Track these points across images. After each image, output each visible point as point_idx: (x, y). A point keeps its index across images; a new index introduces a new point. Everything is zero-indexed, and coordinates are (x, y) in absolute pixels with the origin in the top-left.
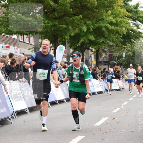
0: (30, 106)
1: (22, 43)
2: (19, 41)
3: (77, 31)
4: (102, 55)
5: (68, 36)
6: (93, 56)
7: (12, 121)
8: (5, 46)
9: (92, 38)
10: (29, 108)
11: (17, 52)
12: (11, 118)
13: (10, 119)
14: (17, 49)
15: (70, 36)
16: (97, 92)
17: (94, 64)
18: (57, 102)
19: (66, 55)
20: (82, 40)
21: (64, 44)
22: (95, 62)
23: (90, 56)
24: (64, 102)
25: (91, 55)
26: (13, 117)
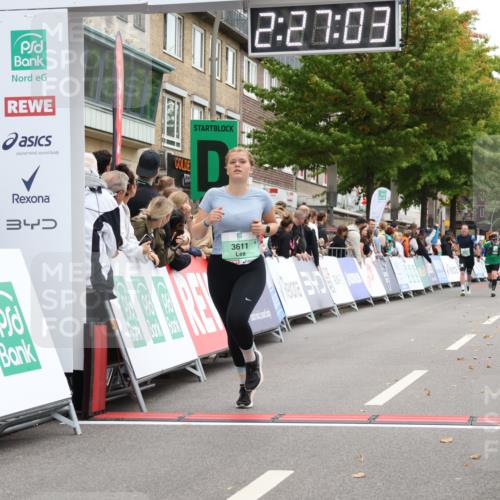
0: (317, 308)
1: (303, 183)
2: (297, 179)
3: (414, 159)
4: (463, 208)
5: (395, 169)
6: (444, 210)
7: (281, 336)
8: (268, 187)
9: (446, 174)
10: (314, 312)
11: (290, 200)
12: (279, 330)
13: (278, 333)
14: (292, 194)
16: (452, 283)
17: (446, 227)
18: (371, 302)
19: (389, 207)
20: (424, 179)
21: (386, 185)
22: (447, 223)
23: (439, 210)
25: (440, 208)
26: (283, 330)
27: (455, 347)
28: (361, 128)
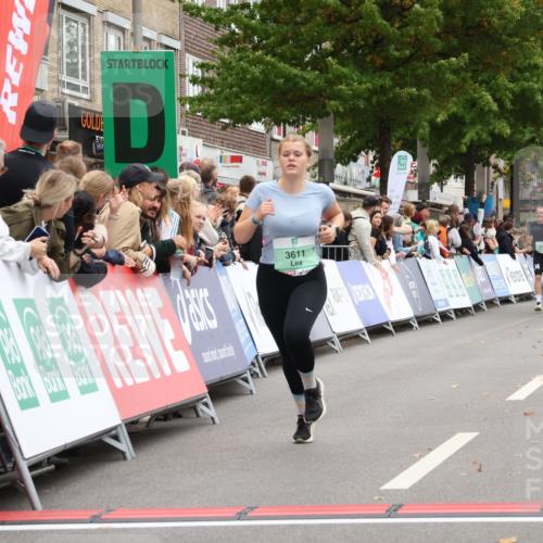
2: (272, 140)
3: (454, 107)
4: (531, 180)
5: (426, 124)
6: (500, 183)
7: (252, 385)
8: (228, 154)
9: (504, 128)
11: (264, 174)
12: (248, 375)
13: (246, 380)
14: (265, 164)
15: (432, 123)
16: (515, 296)
17: (504, 209)
18: (391, 328)
19: (416, 180)
20: (470, 135)
21: (410, 146)
22: (507, 203)
23: (493, 184)
24: (411, 326)
25: (495, 179)
26: (254, 375)
27: (521, 394)
28: (368, 59)
